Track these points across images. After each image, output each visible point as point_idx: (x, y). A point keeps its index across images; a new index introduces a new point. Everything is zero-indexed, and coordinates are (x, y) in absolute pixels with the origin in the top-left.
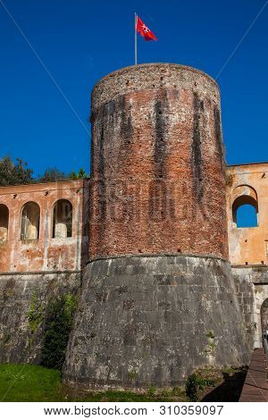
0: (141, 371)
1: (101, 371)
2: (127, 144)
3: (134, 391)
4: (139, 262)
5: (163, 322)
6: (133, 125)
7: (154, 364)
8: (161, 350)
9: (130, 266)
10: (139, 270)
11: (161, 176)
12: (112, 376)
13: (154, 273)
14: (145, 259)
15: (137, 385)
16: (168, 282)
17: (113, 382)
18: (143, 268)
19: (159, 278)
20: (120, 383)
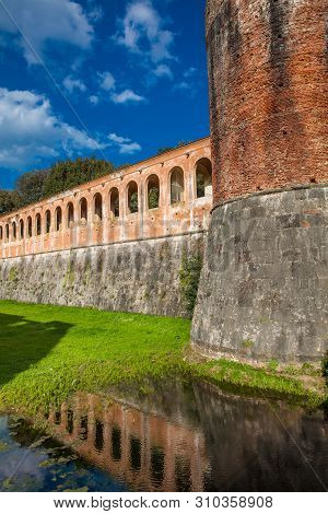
0: (259, 340)
1: (214, 336)
2: (237, 60)
3: (250, 363)
4: (257, 202)
5: (288, 278)
6: (241, 31)
7: (276, 332)
8: (285, 314)
9: (246, 209)
10: (257, 212)
11: (281, 85)
12: (226, 343)
13: (277, 214)
14: (266, 197)
15: (254, 356)
16: (297, 223)
17: (225, 350)
18: (262, 210)
19: (284, 219)
20: (233, 351)
